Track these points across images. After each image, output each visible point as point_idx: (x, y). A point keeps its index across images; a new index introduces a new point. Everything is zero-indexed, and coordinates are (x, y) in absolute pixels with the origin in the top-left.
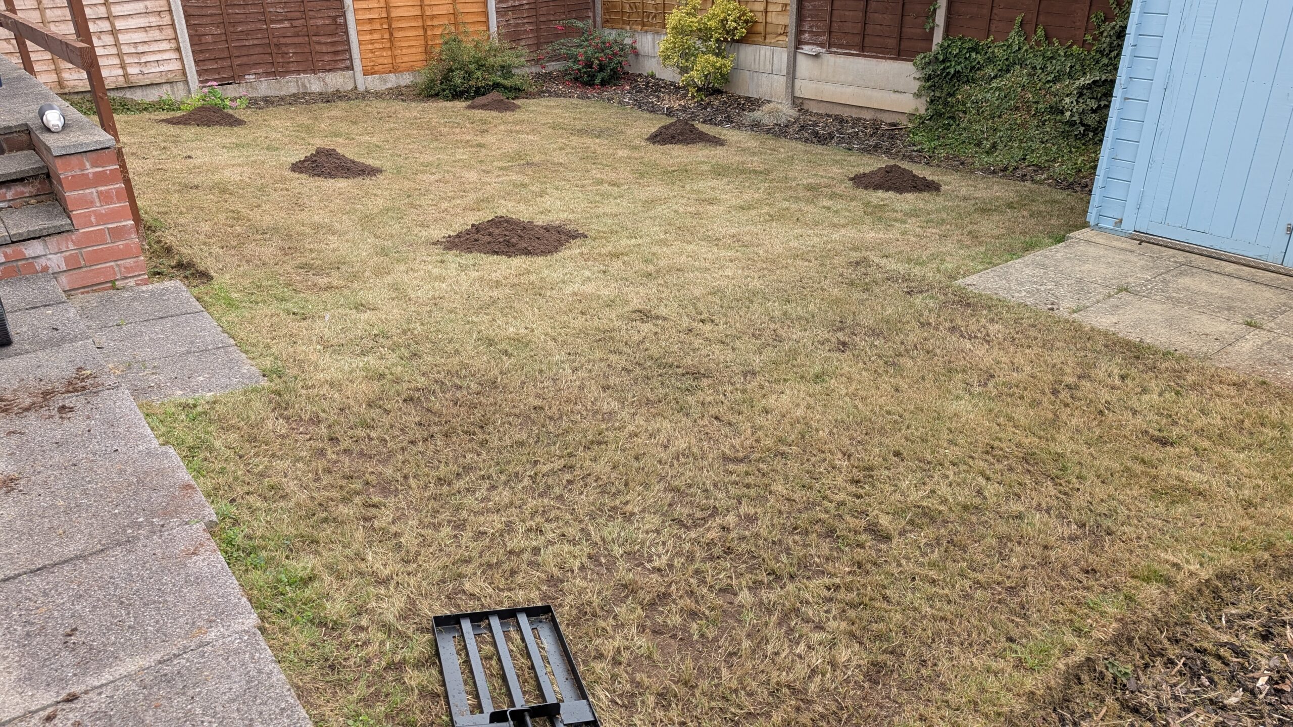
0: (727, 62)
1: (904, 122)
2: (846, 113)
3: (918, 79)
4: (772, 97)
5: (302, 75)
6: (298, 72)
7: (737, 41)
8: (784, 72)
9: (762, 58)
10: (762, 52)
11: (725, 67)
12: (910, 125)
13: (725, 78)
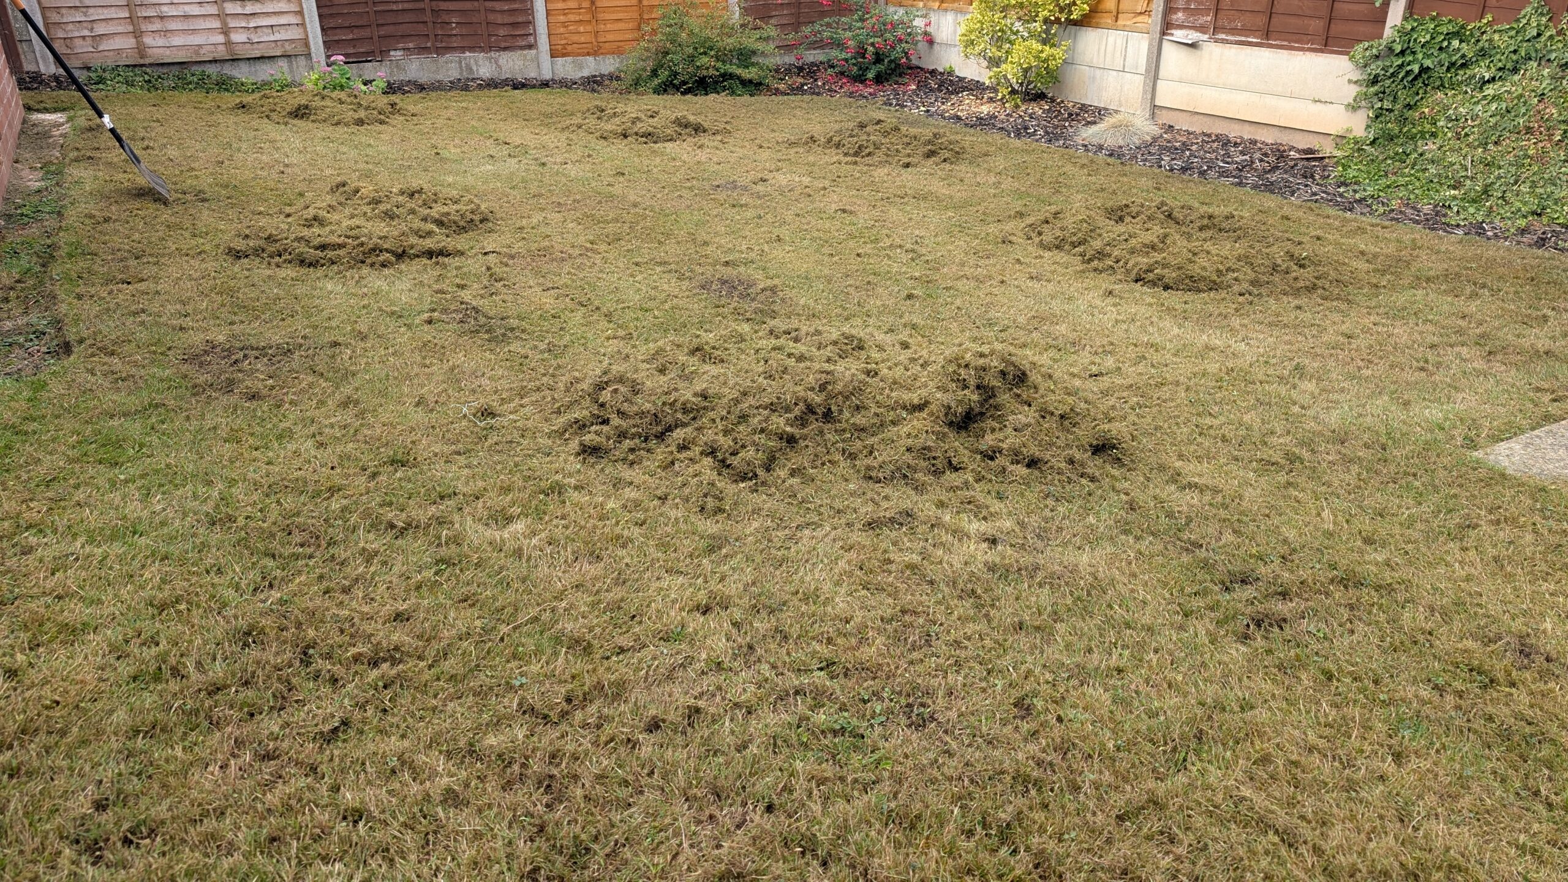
0: (1058, 52)
1: (1327, 149)
2: (1233, 132)
3: (1356, 82)
4: (1121, 105)
5: (468, 54)
6: (463, 49)
7: (1075, 23)
8: (1142, 69)
9: (1110, 48)
10: (1111, 40)
11: (1055, 59)
12: (1339, 154)
13: (1054, 76)
